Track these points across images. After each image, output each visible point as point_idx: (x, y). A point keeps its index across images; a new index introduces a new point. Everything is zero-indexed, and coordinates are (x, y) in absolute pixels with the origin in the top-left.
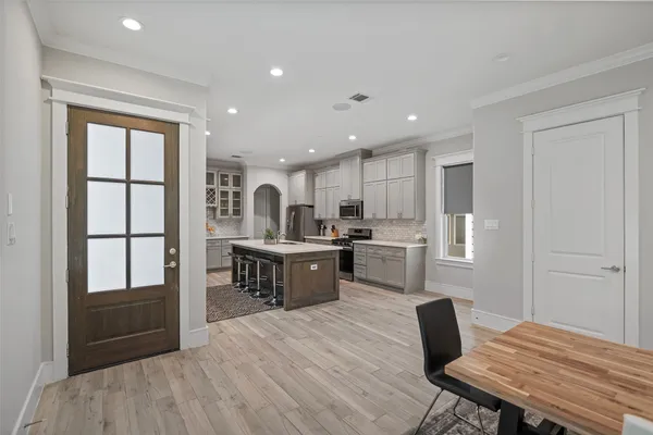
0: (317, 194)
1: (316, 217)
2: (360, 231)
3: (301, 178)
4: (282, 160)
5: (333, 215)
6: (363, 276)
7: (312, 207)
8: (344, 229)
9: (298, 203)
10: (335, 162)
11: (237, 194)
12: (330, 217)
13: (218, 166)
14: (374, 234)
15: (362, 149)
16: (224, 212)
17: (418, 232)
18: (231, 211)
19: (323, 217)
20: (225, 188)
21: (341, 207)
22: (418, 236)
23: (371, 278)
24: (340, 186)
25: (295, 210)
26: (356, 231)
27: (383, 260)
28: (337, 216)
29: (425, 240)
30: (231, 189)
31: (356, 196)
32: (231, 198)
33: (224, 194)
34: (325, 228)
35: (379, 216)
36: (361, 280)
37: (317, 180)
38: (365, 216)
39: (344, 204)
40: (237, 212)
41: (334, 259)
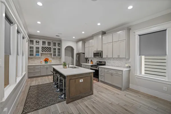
0: (86, 49)
1: (86, 57)
2: (101, 62)
3: (80, 43)
4: (74, 37)
5: (91, 56)
6: (103, 80)
7: (84, 53)
8: (95, 61)
9: (80, 52)
10: (92, 37)
11: (59, 49)
12: (90, 57)
13: (52, 40)
14: (106, 63)
15: (102, 31)
16: (55, 55)
17: (126, 63)
18: (57, 55)
19: (88, 57)
20: (55, 47)
21: (94, 53)
22: (127, 65)
23: (106, 81)
24: (94, 46)
25: (79, 54)
26: (99, 62)
27: (112, 74)
28: (93, 56)
29: (130, 67)
30: (57, 47)
31: (100, 49)
32: (57, 51)
33: (55, 49)
34: (88, 61)
35: (109, 57)
36: (102, 82)
37: (86, 44)
38: (103, 57)
39: (95, 52)
40: (59, 55)
41: (91, 76)
